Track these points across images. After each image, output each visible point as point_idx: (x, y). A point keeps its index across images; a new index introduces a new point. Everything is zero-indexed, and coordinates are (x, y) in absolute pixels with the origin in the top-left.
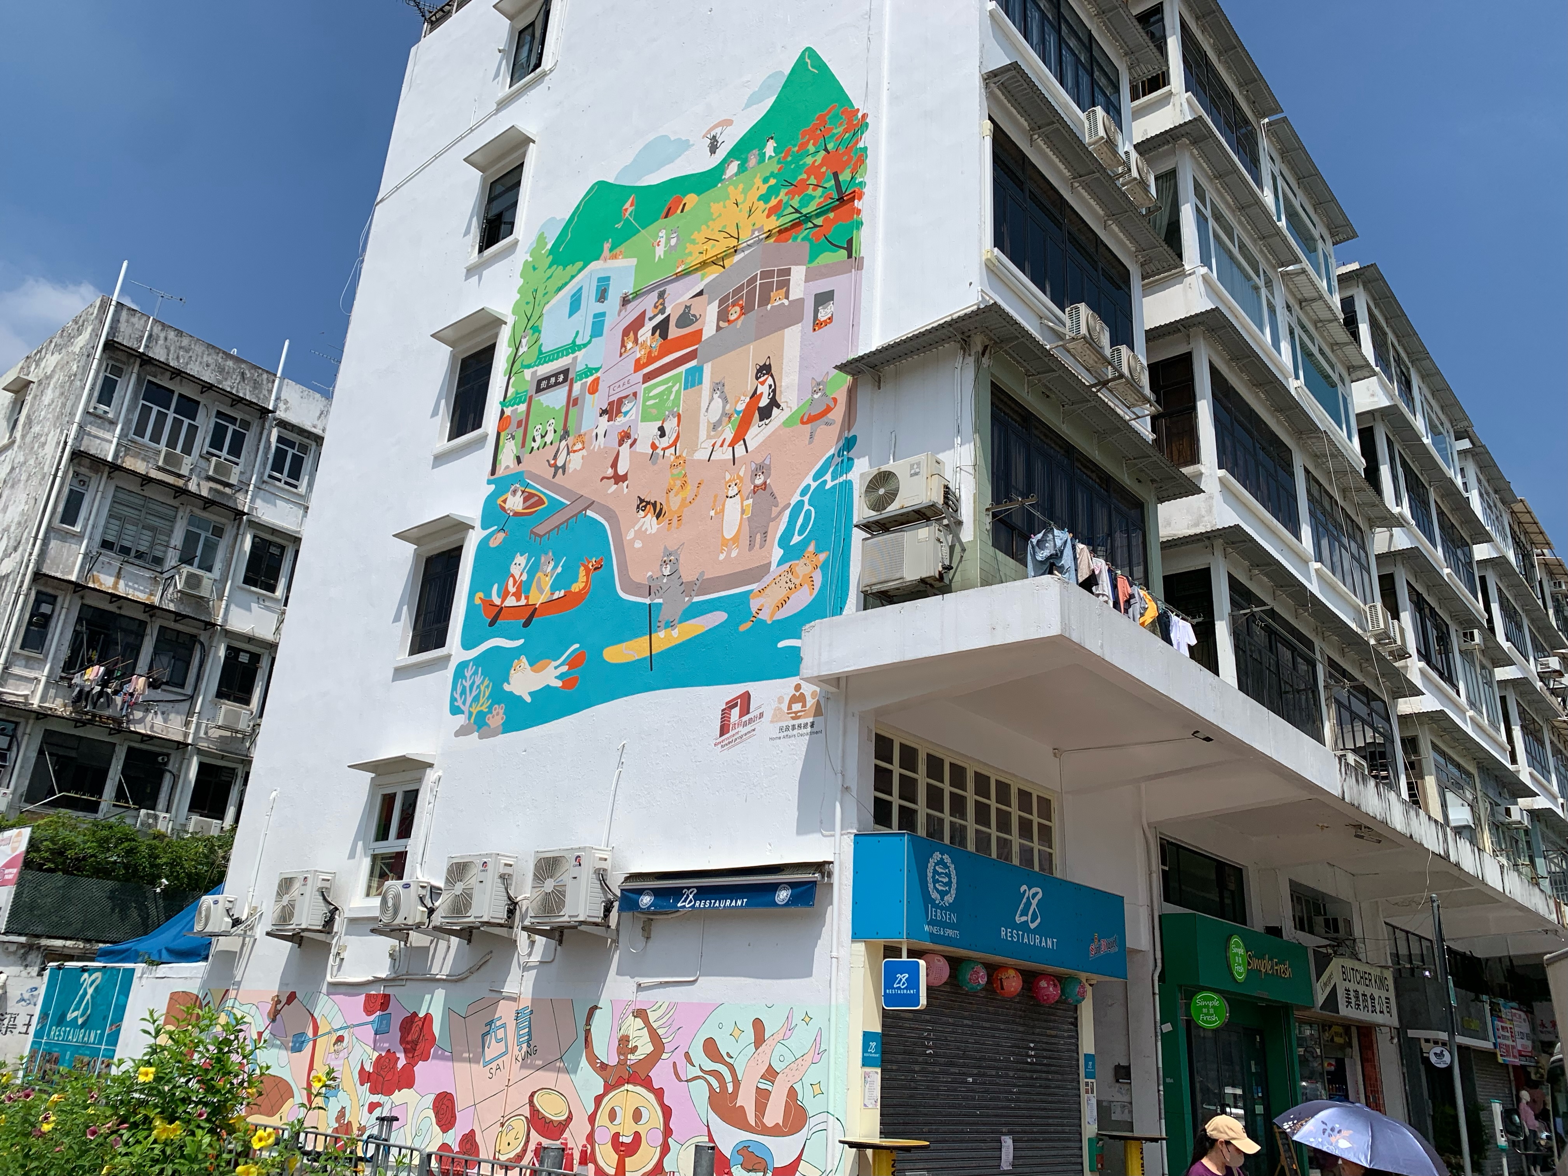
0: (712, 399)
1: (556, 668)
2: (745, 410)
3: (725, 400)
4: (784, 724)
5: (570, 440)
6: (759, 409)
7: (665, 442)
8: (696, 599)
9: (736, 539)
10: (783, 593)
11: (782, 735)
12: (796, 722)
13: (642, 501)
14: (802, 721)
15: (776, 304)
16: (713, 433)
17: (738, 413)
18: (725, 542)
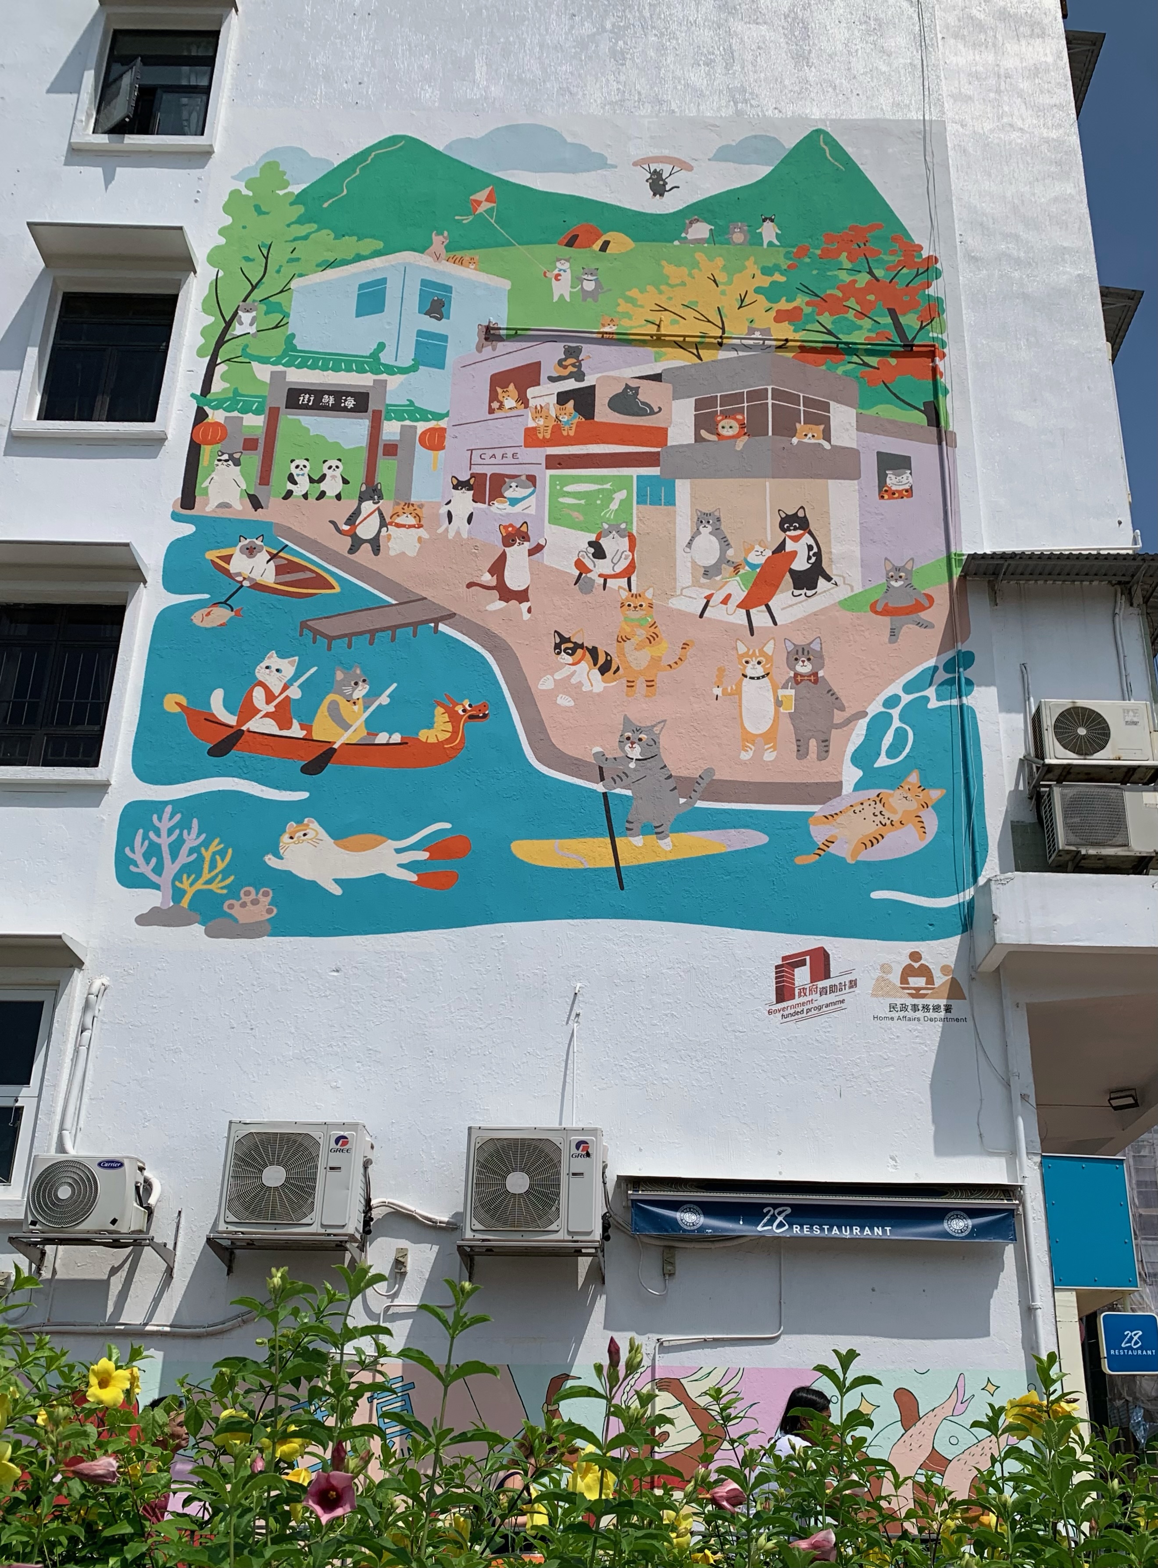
0: (698, 532)
1: (398, 851)
2: (763, 567)
3: (725, 543)
4: (899, 1001)
5: (386, 505)
6: (793, 573)
7: (603, 567)
8: (700, 804)
9: (770, 736)
10: (870, 828)
11: (895, 1015)
12: (920, 1002)
13: (564, 640)
14: (931, 1002)
15: (806, 440)
16: (703, 581)
17: (753, 566)
18: (748, 738)
